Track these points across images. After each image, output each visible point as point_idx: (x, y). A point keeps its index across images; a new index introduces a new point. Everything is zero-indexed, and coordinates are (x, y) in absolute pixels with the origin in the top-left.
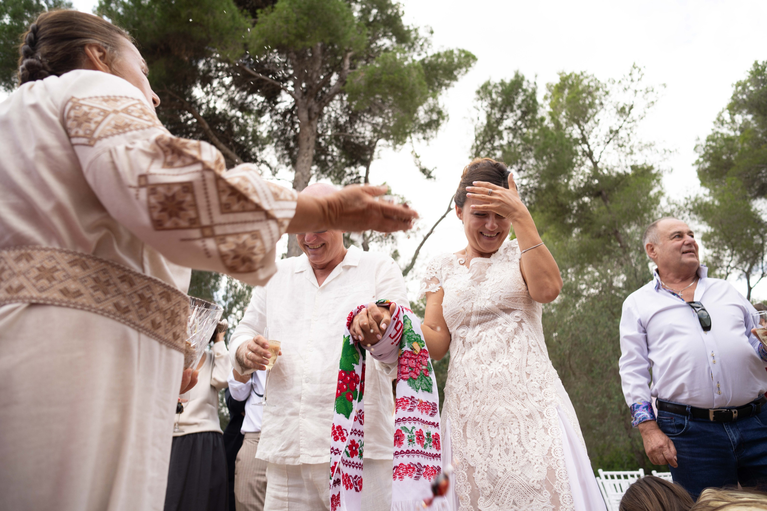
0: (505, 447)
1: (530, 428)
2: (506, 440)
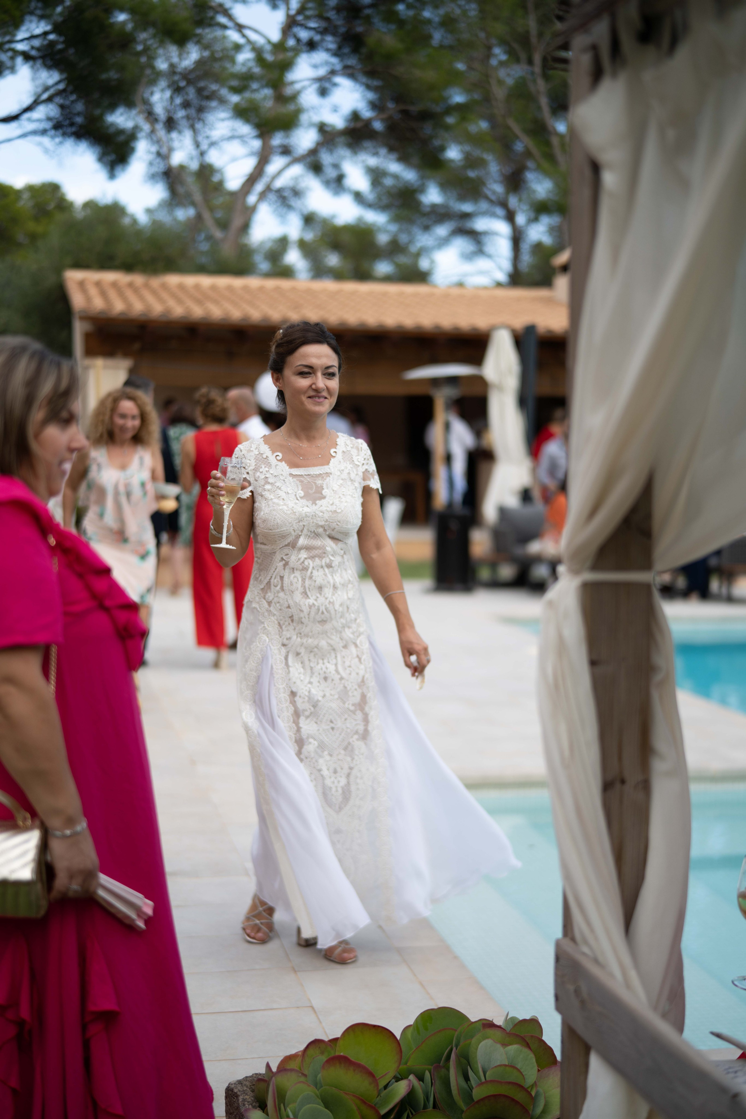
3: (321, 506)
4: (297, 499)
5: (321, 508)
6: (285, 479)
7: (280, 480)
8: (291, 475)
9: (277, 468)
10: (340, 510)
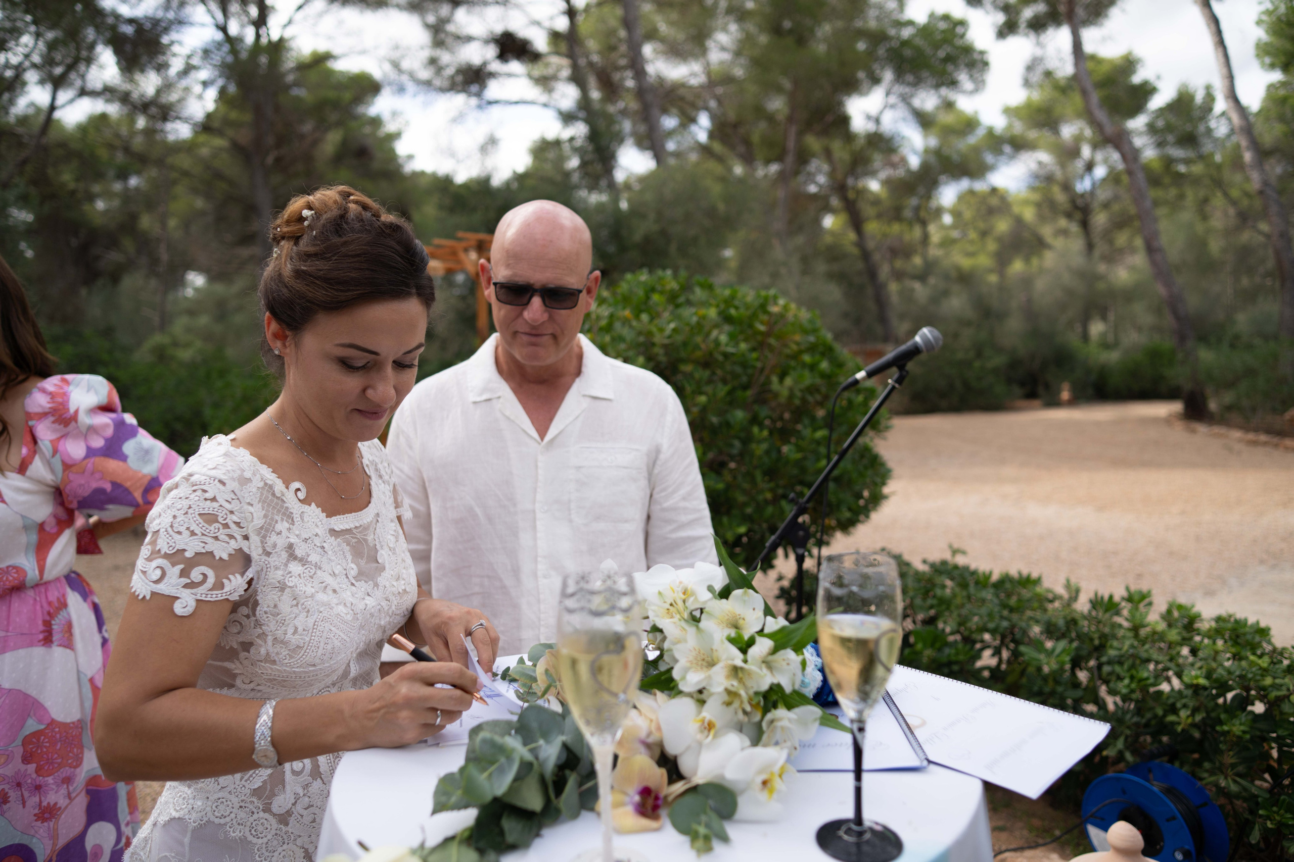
4: (353, 584)
6: (325, 545)
7: (315, 548)
8: (333, 532)
9: (306, 520)
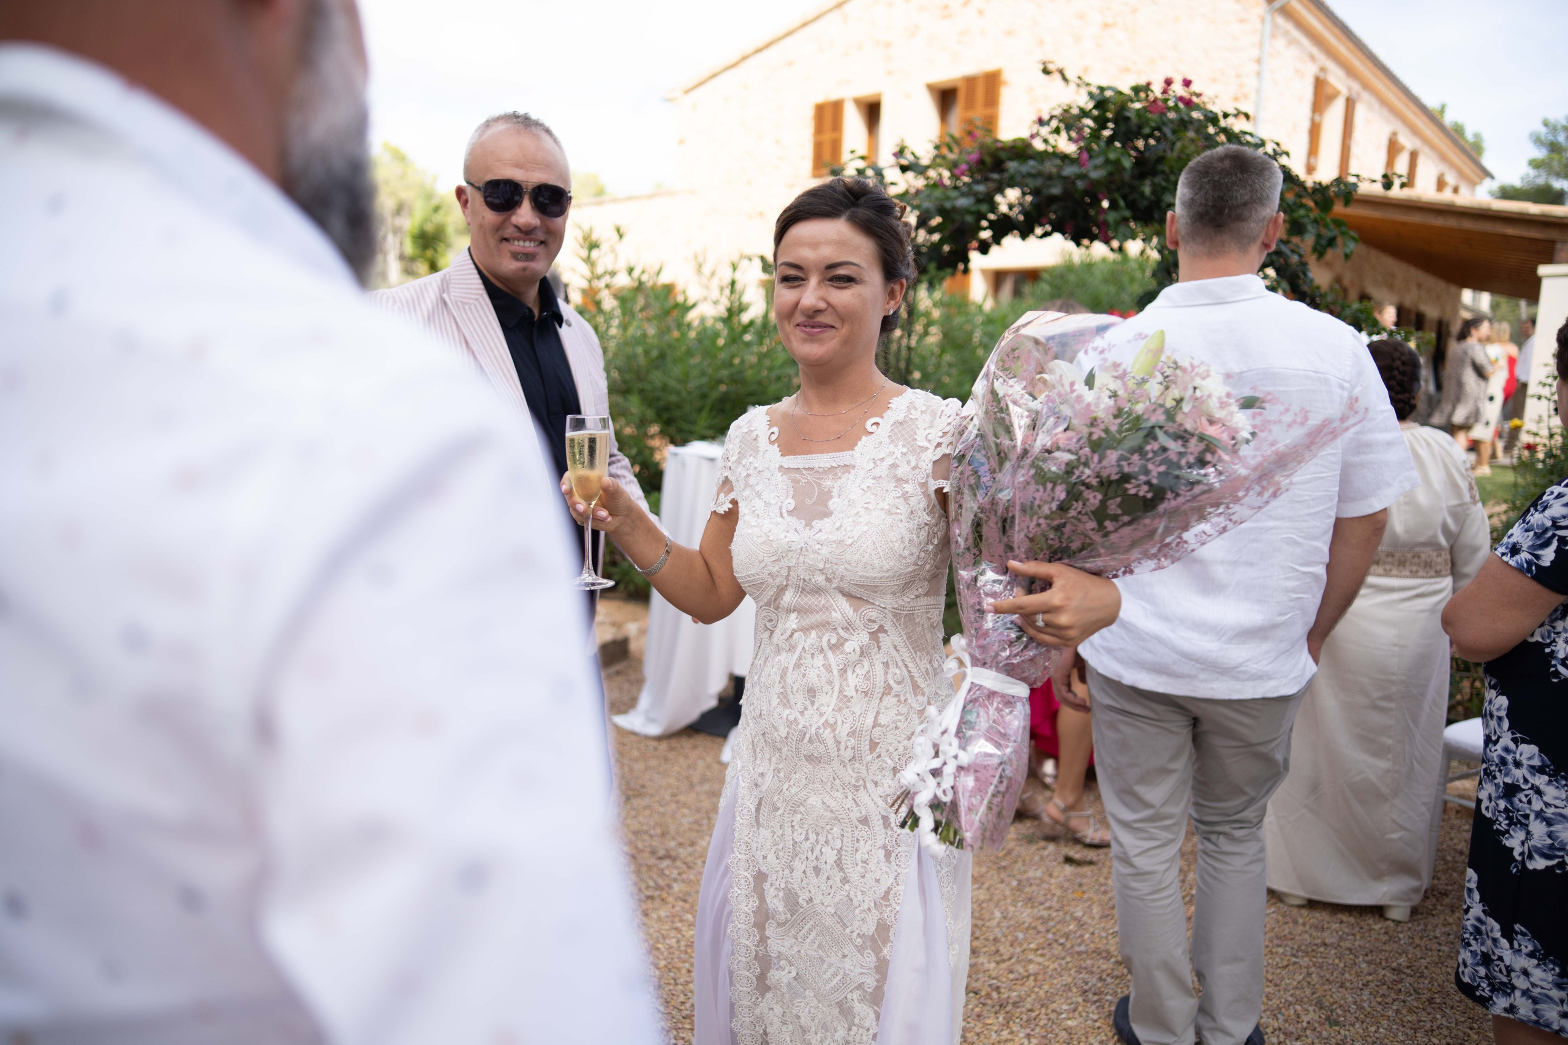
0: (815, 863)
1: (862, 842)
2: (817, 852)
3: (820, 530)
4: (782, 516)
5: (818, 535)
6: (772, 477)
7: (765, 479)
8: (781, 469)
10: (850, 541)
